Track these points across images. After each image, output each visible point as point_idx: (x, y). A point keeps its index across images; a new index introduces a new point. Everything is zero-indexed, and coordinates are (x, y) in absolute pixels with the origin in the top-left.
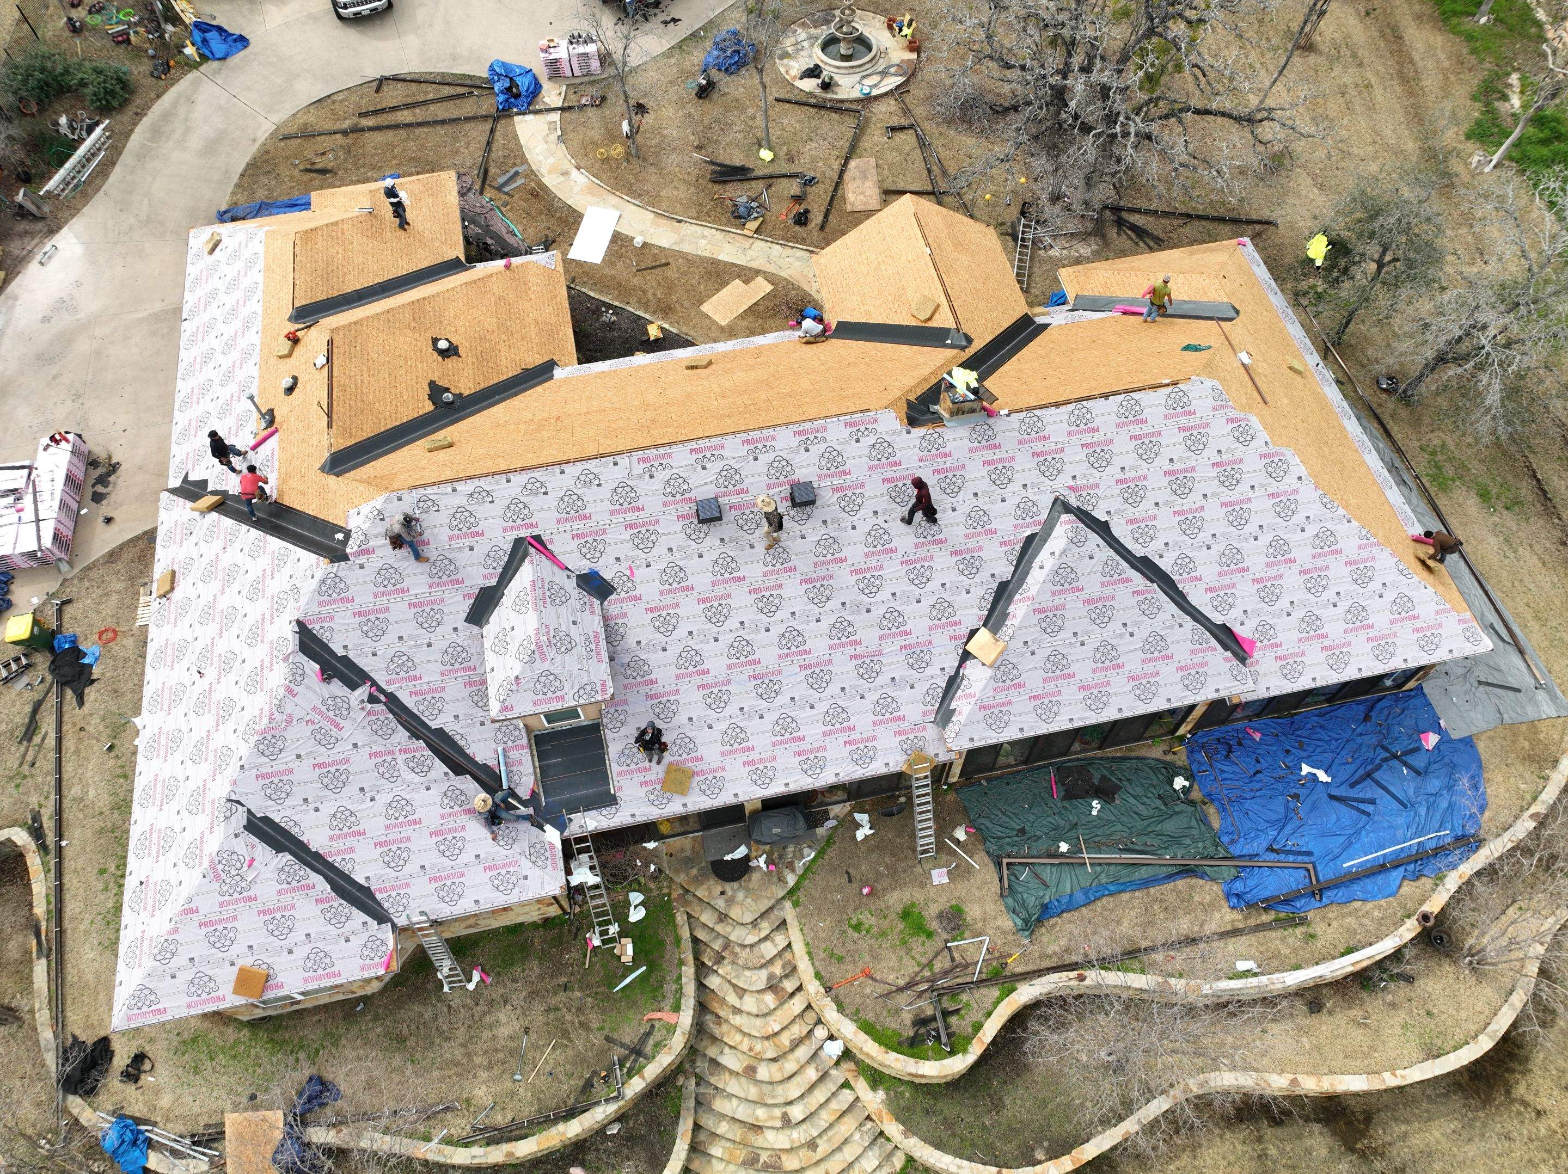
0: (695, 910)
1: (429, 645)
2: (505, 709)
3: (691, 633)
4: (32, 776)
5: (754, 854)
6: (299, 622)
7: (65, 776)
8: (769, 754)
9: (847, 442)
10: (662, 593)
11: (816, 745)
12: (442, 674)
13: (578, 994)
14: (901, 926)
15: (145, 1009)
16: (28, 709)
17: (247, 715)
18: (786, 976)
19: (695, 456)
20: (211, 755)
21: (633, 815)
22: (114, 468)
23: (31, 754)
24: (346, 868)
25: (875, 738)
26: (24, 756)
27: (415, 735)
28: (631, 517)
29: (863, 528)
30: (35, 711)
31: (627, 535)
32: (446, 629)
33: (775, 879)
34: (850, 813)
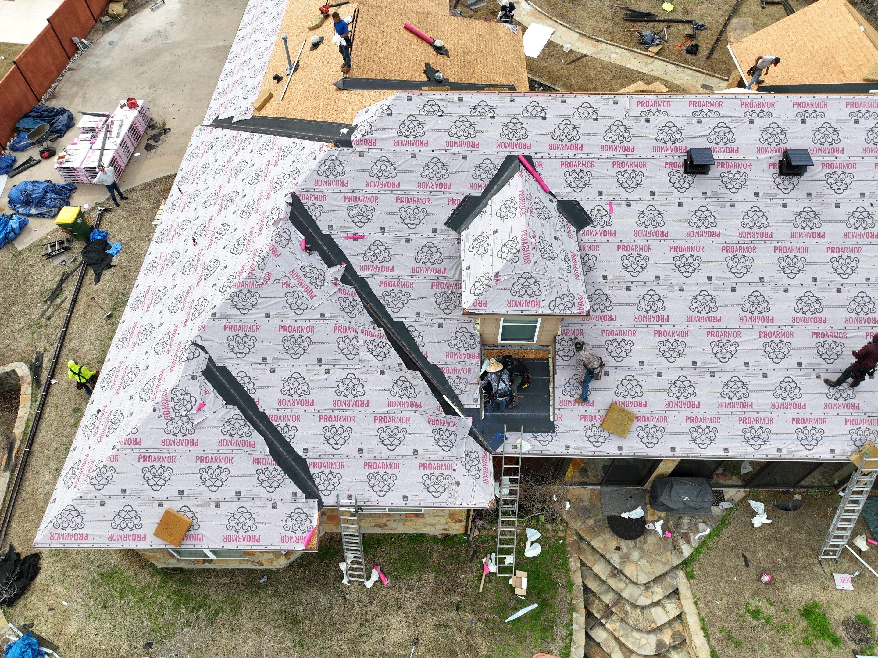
0: (589, 560)
1: (407, 240)
2: (478, 303)
3: (657, 278)
4: (46, 327)
5: (650, 518)
6: (294, 195)
7: (70, 331)
8: (714, 414)
9: (845, 121)
10: (636, 234)
11: (762, 416)
12: (414, 270)
13: (470, 616)
14: (803, 624)
15: (69, 531)
16: (58, 278)
17: (228, 272)
18: (675, 648)
19: (692, 109)
20: (187, 305)
21: (567, 447)
22: (166, 131)
23: (51, 310)
24: (288, 435)
25: (824, 421)
26: (45, 311)
27: (377, 322)
28: (620, 155)
29: (847, 208)
30: (62, 281)
31: (613, 172)
32: (425, 228)
33: (670, 546)
34: (745, 499)
